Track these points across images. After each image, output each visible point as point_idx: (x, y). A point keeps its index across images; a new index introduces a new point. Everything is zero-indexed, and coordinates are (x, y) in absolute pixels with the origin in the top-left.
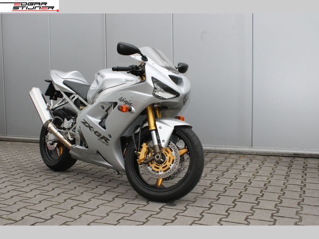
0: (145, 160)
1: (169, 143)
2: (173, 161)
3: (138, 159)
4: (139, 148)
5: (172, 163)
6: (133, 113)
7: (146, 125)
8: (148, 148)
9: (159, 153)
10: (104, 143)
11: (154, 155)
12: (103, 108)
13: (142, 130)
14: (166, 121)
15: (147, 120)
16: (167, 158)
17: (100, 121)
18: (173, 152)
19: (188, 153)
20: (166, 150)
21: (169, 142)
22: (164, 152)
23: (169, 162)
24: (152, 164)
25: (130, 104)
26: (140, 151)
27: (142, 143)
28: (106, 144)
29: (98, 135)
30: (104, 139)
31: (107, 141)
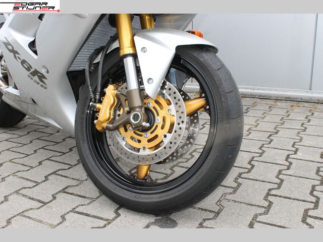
0: (110, 123)
1: (164, 86)
2: (172, 125)
3: (97, 118)
4: (98, 97)
5: (170, 132)
7: (115, 45)
8: (117, 96)
9: (141, 107)
10: (38, 83)
11: (129, 113)
13: (107, 57)
15: (116, 37)
16: (159, 120)
18: (172, 107)
19: (208, 107)
20: (157, 102)
21: (164, 84)
22: (152, 104)
23: (162, 128)
24: (126, 130)
26: (100, 102)
27: (105, 86)
28: (42, 86)
29: (26, 67)
30: (36, 76)
31: (43, 79)
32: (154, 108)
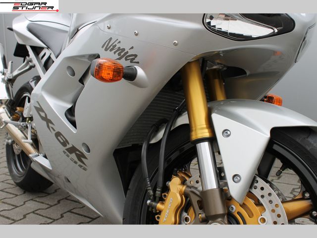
1: (252, 183)
4: (158, 193)
6: (139, 85)
7: (183, 120)
8: (186, 195)
9: (223, 216)
10: (76, 162)
11: (204, 221)
12: (73, 74)
14: (242, 111)
15: (185, 107)
17: (69, 106)
19: (315, 214)
20: (243, 205)
21: (254, 181)
22: (236, 208)
25: (133, 58)
26: (162, 201)
27: (168, 178)
28: (81, 166)
29: (62, 141)
30: (74, 154)
31: (82, 159)
32: (239, 213)
